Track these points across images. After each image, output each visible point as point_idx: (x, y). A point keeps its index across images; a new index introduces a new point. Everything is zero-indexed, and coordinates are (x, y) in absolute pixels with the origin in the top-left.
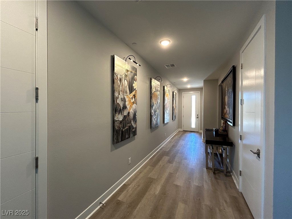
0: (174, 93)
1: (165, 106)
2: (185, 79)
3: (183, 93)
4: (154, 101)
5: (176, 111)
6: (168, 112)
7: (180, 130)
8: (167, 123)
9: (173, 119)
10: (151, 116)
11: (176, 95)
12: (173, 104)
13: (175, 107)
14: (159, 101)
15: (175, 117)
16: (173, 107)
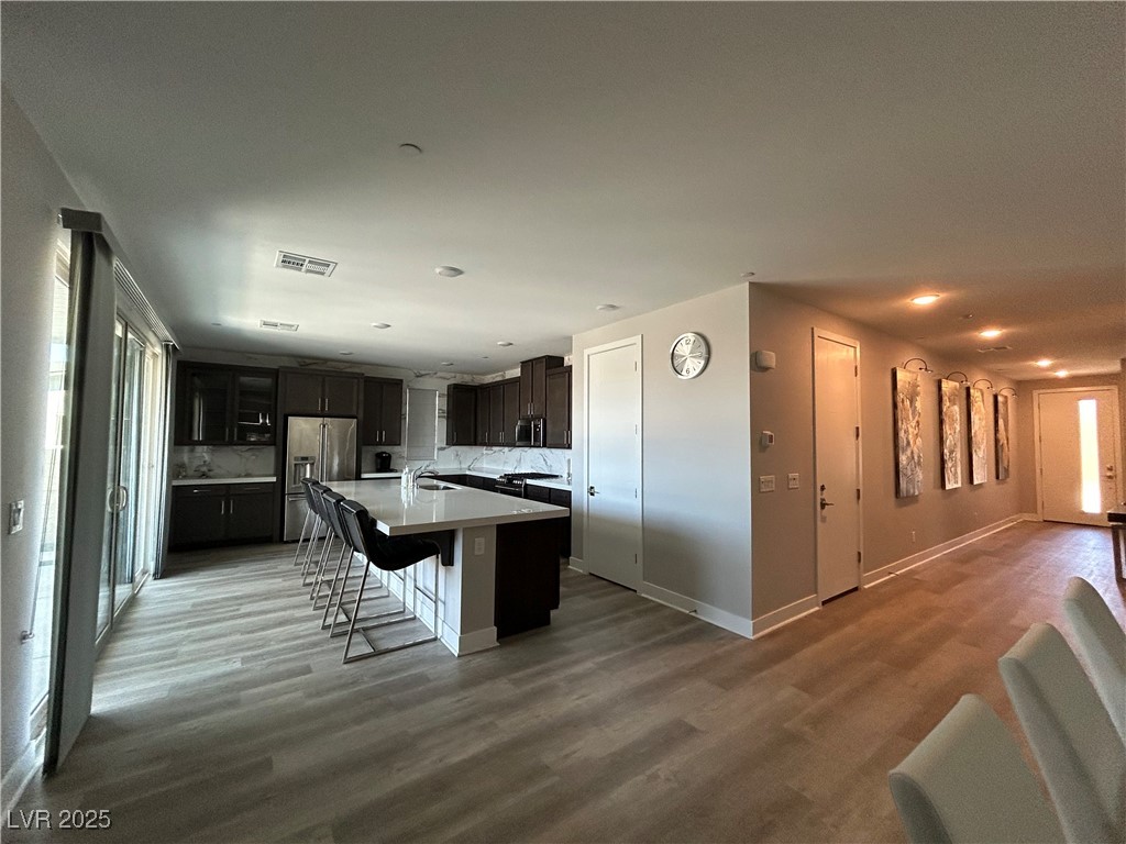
0: (1000, 399)
1: (974, 439)
2: (1044, 363)
3: (1035, 393)
4: (947, 428)
5: (1010, 454)
6: (981, 454)
7: (1027, 517)
8: (980, 485)
9: (997, 478)
10: (943, 462)
11: (1006, 403)
12: (996, 430)
13: (1003, 440)
14: (958, 428)
15: (1007, 470)
16: (997, 441)
